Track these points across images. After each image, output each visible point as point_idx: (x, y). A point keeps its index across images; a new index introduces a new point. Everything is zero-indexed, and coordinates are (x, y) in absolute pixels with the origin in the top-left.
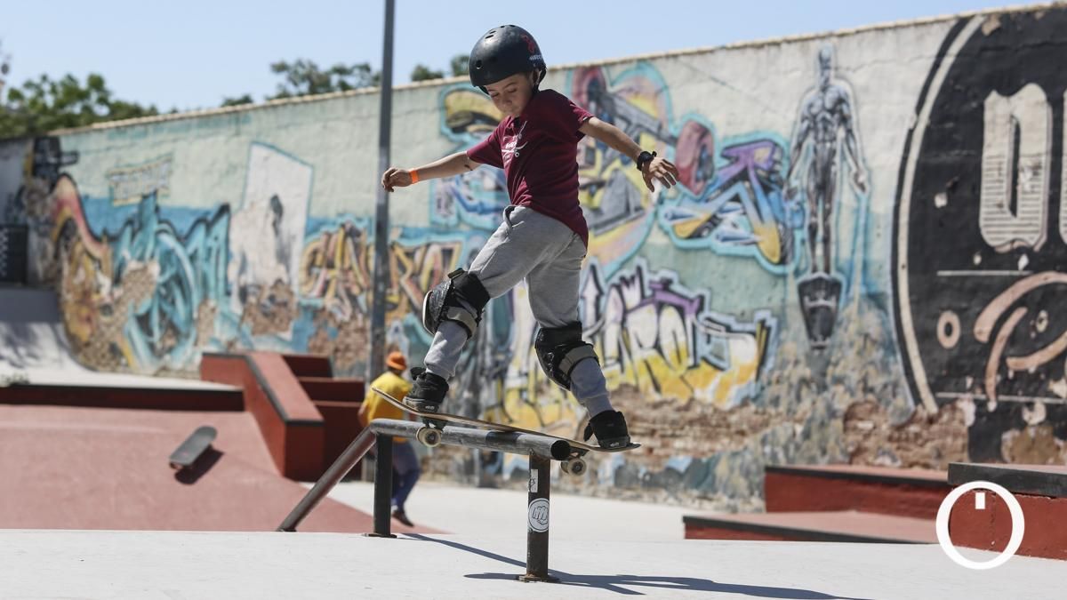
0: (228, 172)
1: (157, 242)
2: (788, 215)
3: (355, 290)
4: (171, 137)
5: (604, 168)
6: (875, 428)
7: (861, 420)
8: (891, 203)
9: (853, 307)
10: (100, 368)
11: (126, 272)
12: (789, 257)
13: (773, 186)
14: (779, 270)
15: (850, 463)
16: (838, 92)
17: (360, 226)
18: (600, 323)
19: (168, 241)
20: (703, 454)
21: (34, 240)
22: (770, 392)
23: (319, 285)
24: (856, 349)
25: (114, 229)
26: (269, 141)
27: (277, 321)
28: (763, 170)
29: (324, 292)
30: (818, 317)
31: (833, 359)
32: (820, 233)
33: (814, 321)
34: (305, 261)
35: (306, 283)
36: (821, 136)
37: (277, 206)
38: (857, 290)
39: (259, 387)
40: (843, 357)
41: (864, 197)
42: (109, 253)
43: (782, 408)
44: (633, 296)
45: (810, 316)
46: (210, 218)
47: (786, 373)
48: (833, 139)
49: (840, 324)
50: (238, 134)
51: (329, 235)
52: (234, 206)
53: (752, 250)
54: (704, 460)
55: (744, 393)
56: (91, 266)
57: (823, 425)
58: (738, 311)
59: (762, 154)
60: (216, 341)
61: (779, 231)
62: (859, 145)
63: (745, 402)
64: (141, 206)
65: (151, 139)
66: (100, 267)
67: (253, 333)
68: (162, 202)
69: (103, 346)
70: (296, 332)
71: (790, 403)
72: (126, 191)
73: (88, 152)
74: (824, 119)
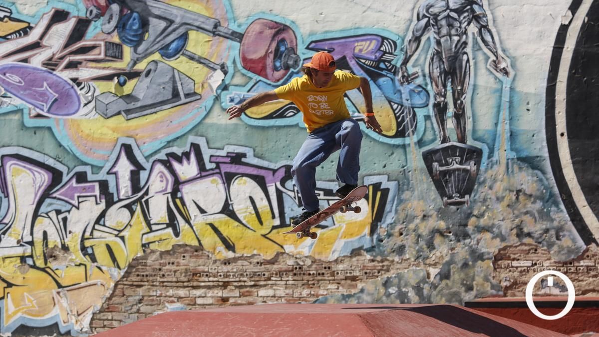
7: (516, 259)
8: (543, 84)
9: (499, 170)
12: (409, 131)
14: (398, 141)
15: (505, 295)
18: (140, 193)
24: (505, 203)
28: (368, 59)
30: (453, 177)
31: (476, 212)
32: (451, 110)
33: (448, 182)
36: (444, 31)
38: (503, 153)
40: (489, 209)
41: (507, 81)
43: (409, 255)
44: (187, 169)
45: (439, 178)
47: (412, 226)
49: (483, 183)
55: (355, 246)
57: (466, 266)
59: (366, 48)
63: (355, 253)
71: (420, 251)
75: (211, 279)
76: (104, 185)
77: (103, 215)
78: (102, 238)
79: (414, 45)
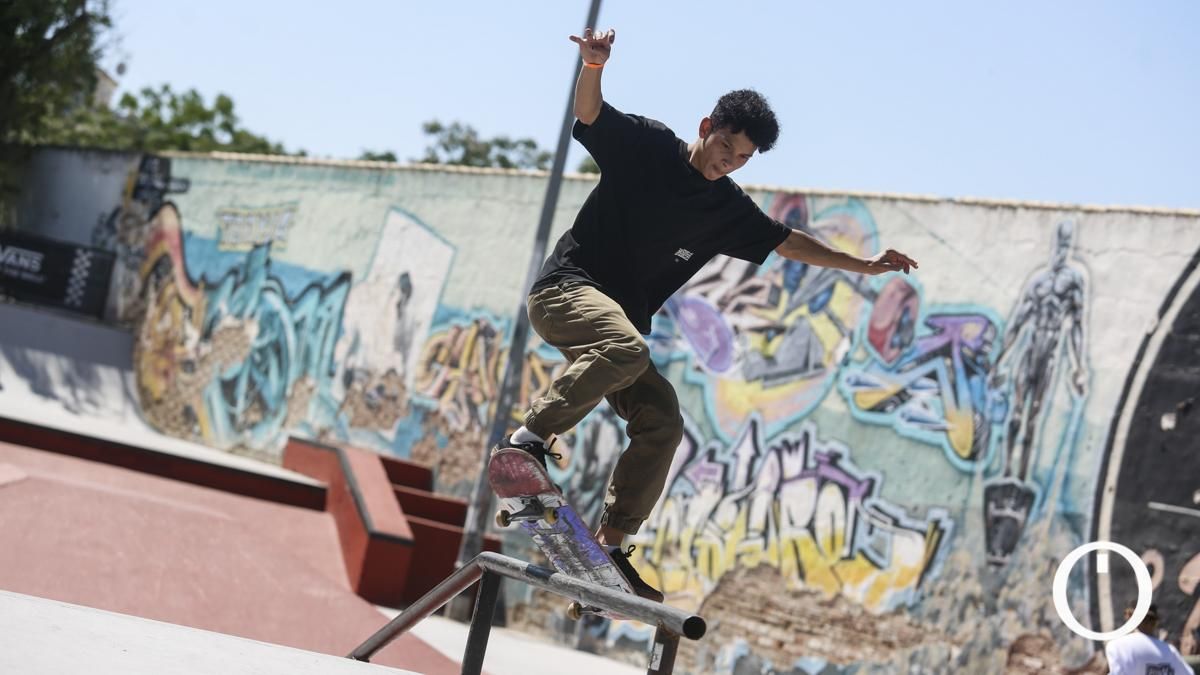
0: (357, 236)
1: (261, 301)
2: (989, 405)
3: (477, 398)
4: (301, 183)
5: (788, 312)
6: (1044, 667)
7: (1030, 655)
8: (1110, 414)
9: (1045, 525)
10: (169, 432)
11: (218, 328)
12: (981, 455)
13: (978, 369)
14: (966, 466)
16: (1073, 276)
17: (497, 326)
18: (751, 487)
19: (274, 301)
20: (841, 659)
21: (120, 271)
22: (930, 604)
23: (438, 384)
24: (1037, 573)
25: (214, 275)
26: (412, 209)
27: (381, 416)
28: (969, 348)
29: (441, 393)
30: (1001, 529)
31: (1010, 580)
32: (1022, 434)
33: (996, 532)
34: (426, 353)
35: (423, 379)
36: (1043, 321)
37: (406, 285)
38: (1053, 506)
39: (347, 488)
40: (1022, 579)
41: (1080, 401)
42: (204, 302)
43: (941, 625)
44: (793, 464)
45: (992, 525)
46: (327, 284)
47: (953, 586)
48: (1057, 329)
49: (1025, 541)
50: (376, 195)
51: (459, 330)
52: (357, 277)
53: (940, 438)
54: (840, 667)
55: (900, 600)
56: (180, 313)
57: (984, 653)
58: (911, 504)
59: (972, 331)
60: (307, 426)
61: (974, 422)
62: (1085, 340)
63: (899, 610)
64: (250, 256)
65: (276, 181)
66: (190, 316)
67: (352, 424)
68: (275, 256)
69: (176, 406)
70: (401, 432)
71: (951, 621)
72: (236, 236)
73: (201, 183)
74: (1051, 304)
76: (726, 467)
77: (715, 510)
78: (710, 538)
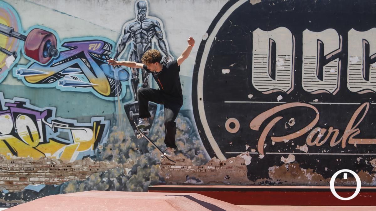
7: (174, 165)
8: (191, 71)
12: (117, 93)
13: (104, 61)
14: (111, 99)
16: (152, 22)
22: (106, 154)
28: (96, 54)
43: (115, 161)
47: (117, 145)
53: (89, 90)
54: (56, 185)
55: (85, 155)
57: (145, 167)
58: (79, 117)
59: (95, 48)
62: (167, 45)
63: (85, 159)
71: (121, 158)
75: (3, 171)
79: (122, 47)
